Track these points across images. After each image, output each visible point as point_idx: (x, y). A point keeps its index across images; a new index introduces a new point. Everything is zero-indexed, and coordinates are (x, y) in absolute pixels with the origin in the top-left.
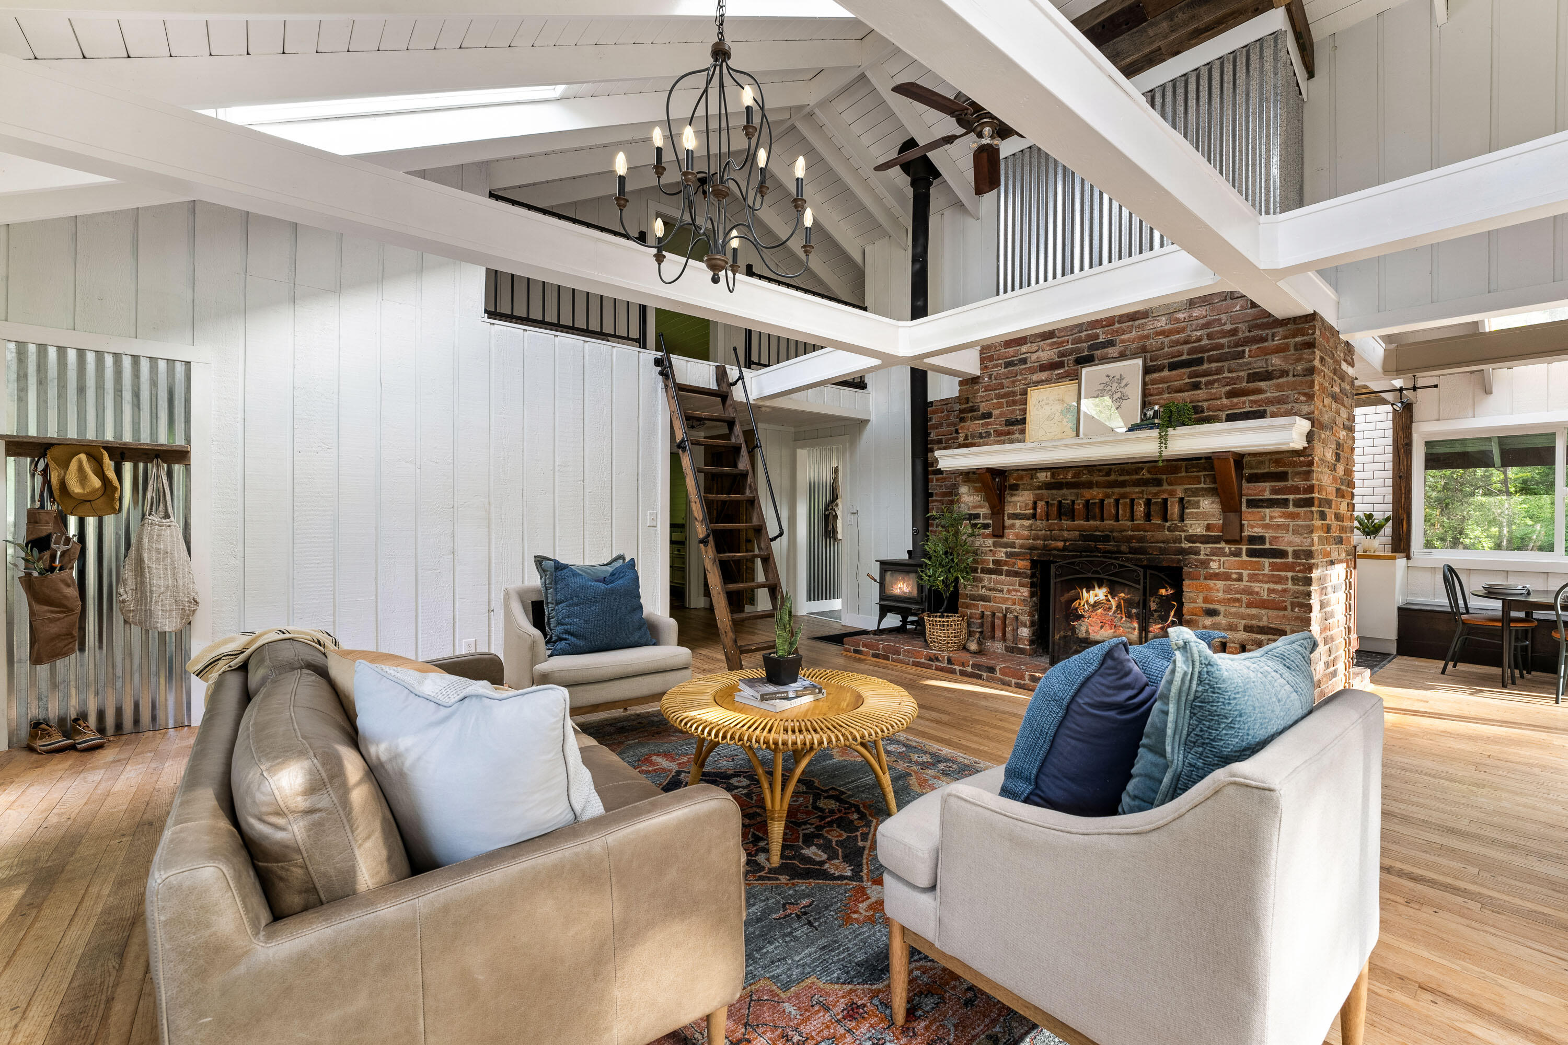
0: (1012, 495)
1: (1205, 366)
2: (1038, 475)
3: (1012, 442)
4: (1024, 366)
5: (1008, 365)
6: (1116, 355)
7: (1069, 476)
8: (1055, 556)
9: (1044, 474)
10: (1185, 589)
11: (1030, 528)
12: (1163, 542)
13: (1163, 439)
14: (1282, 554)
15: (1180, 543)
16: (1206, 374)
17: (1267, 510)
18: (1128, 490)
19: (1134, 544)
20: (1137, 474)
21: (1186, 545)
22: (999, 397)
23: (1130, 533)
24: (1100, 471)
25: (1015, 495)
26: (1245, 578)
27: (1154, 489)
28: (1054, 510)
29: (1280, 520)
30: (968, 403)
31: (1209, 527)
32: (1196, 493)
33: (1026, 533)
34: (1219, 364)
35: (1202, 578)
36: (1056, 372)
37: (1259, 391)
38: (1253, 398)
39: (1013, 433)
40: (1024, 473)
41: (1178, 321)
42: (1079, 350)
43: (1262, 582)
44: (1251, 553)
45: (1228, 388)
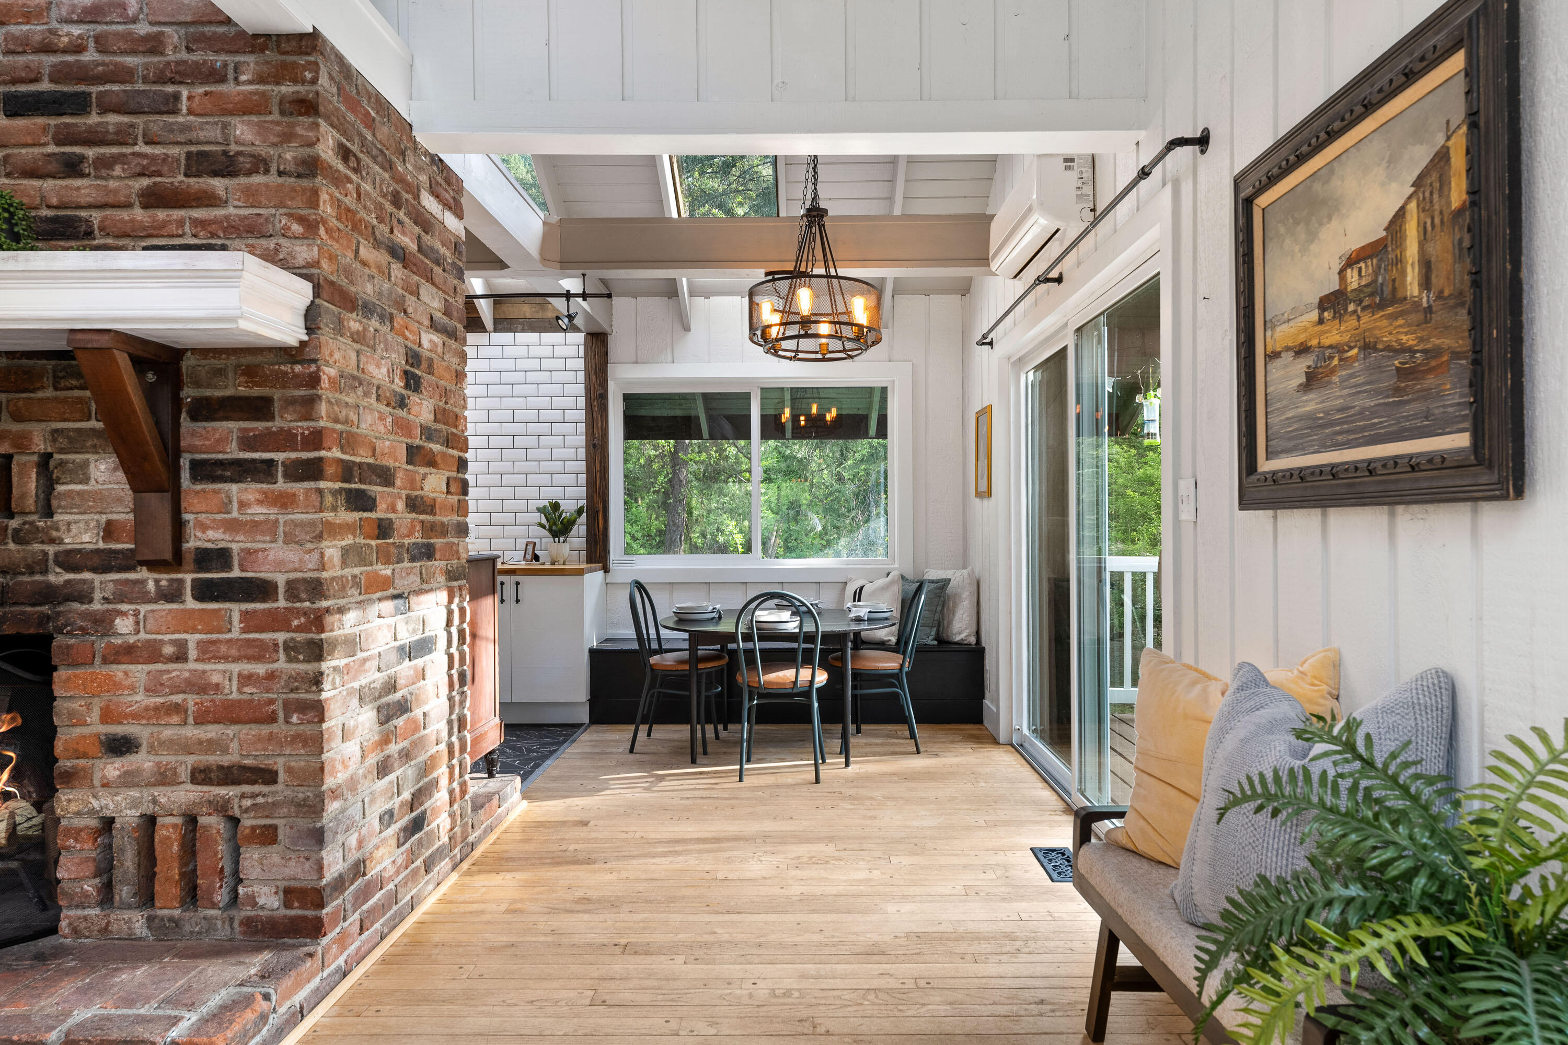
1: (94, 119)
10: (58, 691)
14: (265, 589)
15: (45, 572)
16: (94, 138)
17: (234, 487)
21: (58, 577)
26: (193, 653)
29: (259, 511)
31: (107, 531)
32: (77, 442)
34: (125, 119)
35: (98, 660)
37: (210, 199)
38: (199, 213)
43: (226, 659)
44: (206, 591)
45: (145, 182)
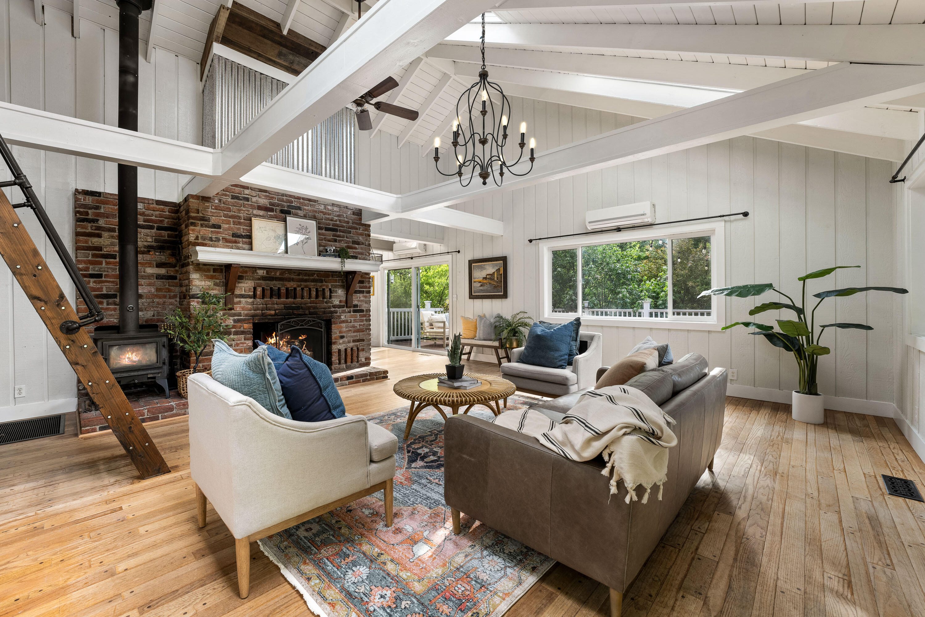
0: (239, 283)
1: (338, 233)
2: (258, 271)
3: (238, 248)
4: (246, 203)
5: (233, 197)
6: (302, 215)
7: (278, 274)
8: (269, 319)
9: (262, 271)
10: (332, 328)
11: (253, 303)
12: (324, 308)
13: (343, 263)
14: (362, 311)
15: (330, 308)
17: (359, 295)
18: (308, 283)
19: (312, 310)
20: (313, 276)
21: (332, 309)
22: (226, 216)
23: (309, 305)
24: (294, 273)
25: (241, 282)
27: (320, 284)
28: (268, 293)
29: (361, 299)
30: (198, 213)
31: (340, 301)
32: (336, 287)
33: (250, 306)
34: (343, 234)
35: (338, 323)
36: (269, 213)
37: (356, 248)
38: (354, 250)
39: (239, 243)
40: (247, 269)
41: (328, 210)
42: (283, 206)
43: (357, 322)
44: (355, 311)
